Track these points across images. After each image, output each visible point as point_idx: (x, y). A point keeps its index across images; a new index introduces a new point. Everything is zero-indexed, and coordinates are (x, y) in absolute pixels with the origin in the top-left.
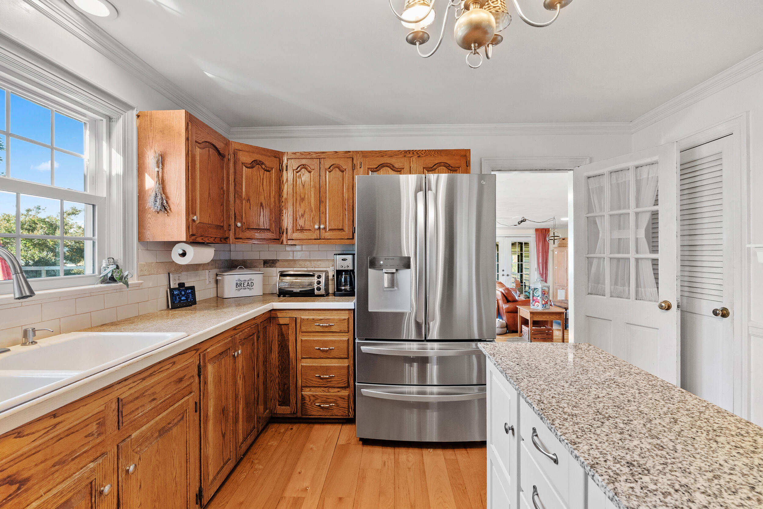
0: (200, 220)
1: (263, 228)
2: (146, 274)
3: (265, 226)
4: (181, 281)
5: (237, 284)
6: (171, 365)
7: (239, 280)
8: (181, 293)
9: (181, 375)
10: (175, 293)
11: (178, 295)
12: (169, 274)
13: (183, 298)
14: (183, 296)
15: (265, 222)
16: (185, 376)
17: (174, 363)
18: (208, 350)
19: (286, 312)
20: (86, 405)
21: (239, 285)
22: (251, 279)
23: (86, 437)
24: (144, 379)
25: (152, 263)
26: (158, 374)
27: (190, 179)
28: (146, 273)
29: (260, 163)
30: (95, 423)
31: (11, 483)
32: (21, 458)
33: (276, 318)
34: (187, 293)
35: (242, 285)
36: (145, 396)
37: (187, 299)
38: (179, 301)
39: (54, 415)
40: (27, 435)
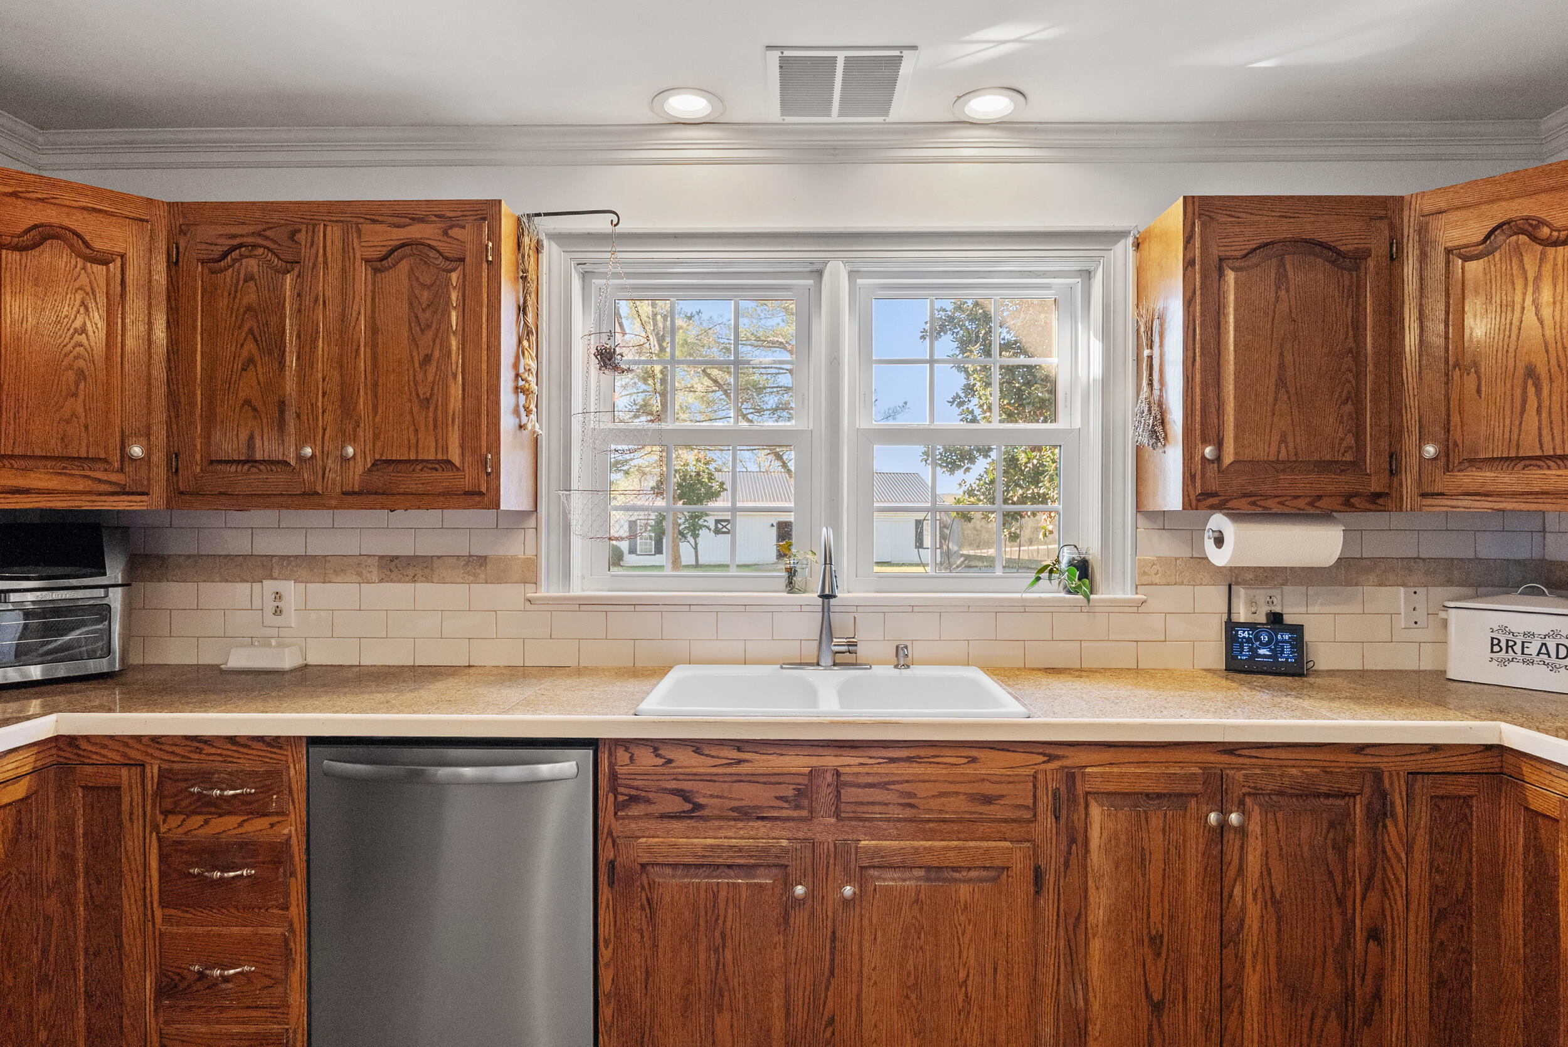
0: (1236, 454)
1: (1539, 453)
2: (1157, 581)
3: (1545, 447)
4: (1277, 609)
5: (1494, 643)
6: (965, 760)
7: (1504, 629)
8: (1258, 638)
9: (988, 789)
10: (1241, 634)
11: (1249, 640)
12: (1230, 586)
13: (1262, 651)
14: (1264, 645)
15: (1545, 432)
16: (1003, 796)
17: (974, 760)
18: (1088, 770)
19: (1552, 770)
20: (782, 755)
21: (1503, 644)
22: (1554, 634)
23: (777, 798)
24: (892, 760)
25: (1176, 559)
26: (927, 765)
27: (1198, 358)
28: (1156, 579)
29: (1529, 228)
30: (791, 787)
31: (687, 799)
32: (697, 778)
33: (1517, 781)
34: (1278, 642)
35: (1518, 648)
36: (888, 789)
37: (1275, 655)
38: (1250, 656)
39: (740, 745)
40: (707, 755)
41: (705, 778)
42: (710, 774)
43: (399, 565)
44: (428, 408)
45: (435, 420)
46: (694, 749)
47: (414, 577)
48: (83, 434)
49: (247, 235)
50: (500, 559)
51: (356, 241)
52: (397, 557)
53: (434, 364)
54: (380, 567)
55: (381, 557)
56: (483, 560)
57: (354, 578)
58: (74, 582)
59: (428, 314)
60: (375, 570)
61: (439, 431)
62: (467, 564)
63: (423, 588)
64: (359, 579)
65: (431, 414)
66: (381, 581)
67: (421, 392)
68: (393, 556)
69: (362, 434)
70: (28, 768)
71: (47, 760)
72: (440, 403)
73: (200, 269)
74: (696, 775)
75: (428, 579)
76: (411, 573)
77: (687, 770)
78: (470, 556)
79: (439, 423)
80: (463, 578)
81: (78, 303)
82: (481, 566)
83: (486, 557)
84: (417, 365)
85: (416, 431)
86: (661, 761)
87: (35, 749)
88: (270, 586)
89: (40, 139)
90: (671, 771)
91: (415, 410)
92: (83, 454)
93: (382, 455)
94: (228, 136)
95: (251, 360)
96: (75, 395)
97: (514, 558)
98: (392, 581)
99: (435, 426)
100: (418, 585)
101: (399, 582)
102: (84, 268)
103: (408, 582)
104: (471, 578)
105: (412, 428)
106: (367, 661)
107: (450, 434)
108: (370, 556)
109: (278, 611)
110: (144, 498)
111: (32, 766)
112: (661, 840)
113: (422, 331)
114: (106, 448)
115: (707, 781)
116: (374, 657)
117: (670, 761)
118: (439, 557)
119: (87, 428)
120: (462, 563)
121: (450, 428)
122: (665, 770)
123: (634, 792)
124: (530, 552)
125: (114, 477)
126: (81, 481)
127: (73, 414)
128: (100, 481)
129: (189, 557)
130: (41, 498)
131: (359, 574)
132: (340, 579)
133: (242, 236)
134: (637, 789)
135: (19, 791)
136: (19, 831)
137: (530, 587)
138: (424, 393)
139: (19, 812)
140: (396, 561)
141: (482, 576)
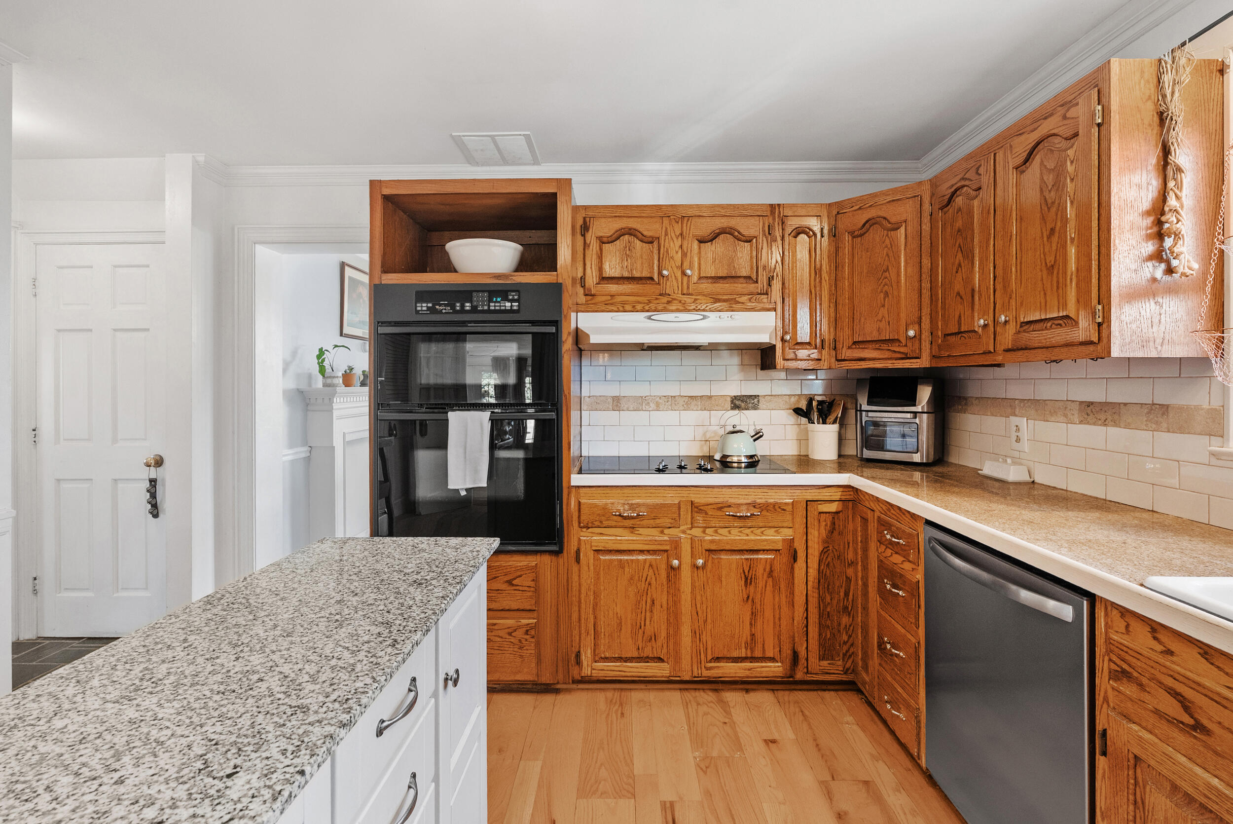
31: (1187, 710)
32: (1200, 689)
41: (1209, 694)
42: (1219, 694)
43: (1093, 410)
44: (1052, 273)
45: (1058, 282)
46: (1201, 651)
47: (1105, 421)
48: (888, 327)
49: (958, 182)
50: (1181, 409)
51: (1009, 156)
52: (1092, 403)
53: (1057, 234)
54: (1080, 410)
55: (1081, 403)
56: (1165, 409)
57: (1062, 419)
58: (900, 409)
59: (1053, 193)
60: (1076, 412)
61: (1060, 291)
62: (1149, 413)
63: (1112, 431)
64: (1065, 420)
65: (1055, 279)
66: (1081, 422)
67: (1048, 261)
68: (1089, 402)
69: (1014, 304)
70: (838, 498)
71: (848, 497)
72: (1061, 267)
73: (940, 214)
74: (1199, 684)
75: (1116, 424)
76: (1102, 416)
77: (1189, 674)
78: (1153, 404)
79: (1061, 285)
80: (1146, 425)
81: (885, 254)
82: (1163, 414)
83: (1168, 406)
84: (1045, 239)
85: (1045, 294)
86: (1159, 648)
87: (841, 489)
88: (1014, 420)
89: (920, 165)
90: (1168, 664)
91: (1045, 277)
92: (887, 338)
93: (1024, 318)
94: (989, 114)
95: (960, 265)
96: (883, 306)
97: (1197, 408)
98: (1088, 423)
99: (1058, 288)
100: (1109, 428)
101: (1094, 424)
102: (887, 235)
103: (1100, 425)
104: (1154, 426)
105: (1042, 293)
106: (1073, 488)
107: (1068, 293)
108: (1073, 401)
109: (1018, 440)
110: (918, 360)
111: (839, 497)
112: (1156, 740)
113: (1049, 209)
114: (898, 333)
115: (1216, 702)
116: (1078, 485)
117: (1169, 652)
118: (1125, 404)
119: (889, 322)
120: (1146, 411)
121: (1069, 287)
122: (1161, 659)
123: (1125, 666)
124: (1216, 403)
125: (902, 350)
126: (887, 352)
127: (883, 317)
128: (895, 352)
129: (977, 398)
130: (871, 362)
131: (1065, 416)
132: (1053, 419)
133: (956, 184)
134: (1130, 665)
135: (833, 507)
136: (834, 529)
137: (1216, 441)
138: (1050, 262)
139: (833, 518)
140: (1091, 407)
141: (1165, 425)
